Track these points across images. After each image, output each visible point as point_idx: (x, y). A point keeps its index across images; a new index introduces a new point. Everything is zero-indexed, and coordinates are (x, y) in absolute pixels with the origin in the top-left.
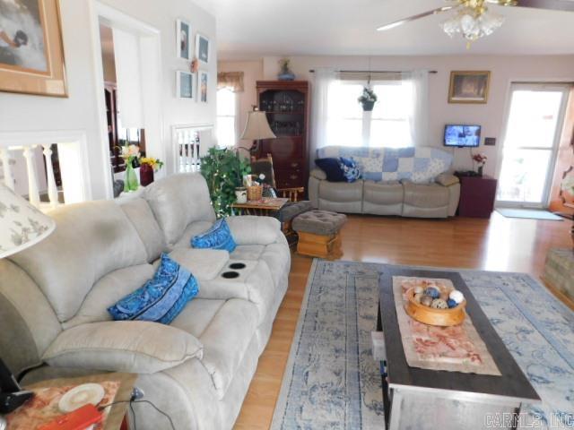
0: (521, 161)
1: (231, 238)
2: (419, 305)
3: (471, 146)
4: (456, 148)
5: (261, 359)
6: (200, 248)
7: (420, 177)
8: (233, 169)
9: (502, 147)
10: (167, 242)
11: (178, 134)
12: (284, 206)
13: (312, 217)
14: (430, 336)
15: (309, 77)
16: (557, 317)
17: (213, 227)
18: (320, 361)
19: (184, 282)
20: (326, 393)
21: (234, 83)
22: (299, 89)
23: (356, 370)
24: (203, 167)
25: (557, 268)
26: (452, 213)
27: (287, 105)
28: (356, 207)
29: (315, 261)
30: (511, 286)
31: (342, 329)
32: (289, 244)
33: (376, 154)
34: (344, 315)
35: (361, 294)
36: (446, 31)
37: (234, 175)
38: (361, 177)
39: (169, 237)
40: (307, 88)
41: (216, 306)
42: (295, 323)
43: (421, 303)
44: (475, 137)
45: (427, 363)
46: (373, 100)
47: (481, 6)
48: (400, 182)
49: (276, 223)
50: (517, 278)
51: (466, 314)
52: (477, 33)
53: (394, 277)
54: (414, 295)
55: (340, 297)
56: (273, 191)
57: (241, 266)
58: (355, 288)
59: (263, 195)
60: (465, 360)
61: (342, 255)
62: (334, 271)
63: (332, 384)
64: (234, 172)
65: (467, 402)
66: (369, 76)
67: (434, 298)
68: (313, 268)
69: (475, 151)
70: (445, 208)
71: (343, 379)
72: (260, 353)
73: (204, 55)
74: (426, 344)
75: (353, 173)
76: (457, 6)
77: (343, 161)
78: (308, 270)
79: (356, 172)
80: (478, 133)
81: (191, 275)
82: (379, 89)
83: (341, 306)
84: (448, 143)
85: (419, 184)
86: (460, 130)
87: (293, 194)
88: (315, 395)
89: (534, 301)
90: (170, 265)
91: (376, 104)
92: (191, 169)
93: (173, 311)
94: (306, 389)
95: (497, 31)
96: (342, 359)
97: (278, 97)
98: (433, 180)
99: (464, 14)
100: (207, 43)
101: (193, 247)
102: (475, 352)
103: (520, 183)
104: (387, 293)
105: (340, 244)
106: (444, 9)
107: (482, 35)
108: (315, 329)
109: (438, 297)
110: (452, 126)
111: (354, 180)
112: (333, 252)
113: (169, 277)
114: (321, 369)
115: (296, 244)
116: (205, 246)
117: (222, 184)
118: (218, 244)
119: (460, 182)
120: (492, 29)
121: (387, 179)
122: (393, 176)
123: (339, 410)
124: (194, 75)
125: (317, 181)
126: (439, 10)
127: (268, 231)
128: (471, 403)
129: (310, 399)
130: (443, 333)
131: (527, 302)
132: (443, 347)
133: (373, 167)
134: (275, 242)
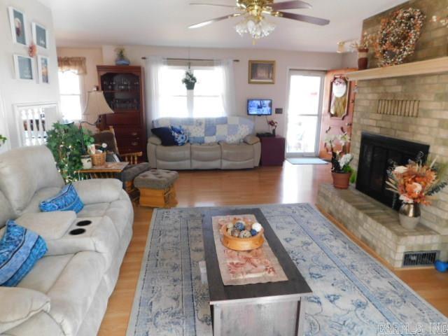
0: (300, 124)
1: (79, 199)
2: (231, 237)
3: (266, 115)
4: (256, 116)
5: (110, 299)
6: (48, 211)
7: (232, 139)
8: (78, 140)
9: (287, 115)
10: (15, 209)
11: (20, 111)
12: (125, 169)
13: (150, 175)
14: (239, 259)
15: (142, 63)
16: (326, 231)
17: (61, 192)
18: (162, 290)
19: (31, 244)
20: (168, 316)
21: (77, 67)
22: (134, 73)
23: (191, 293)
24: (49, 140)
25: (325, 197)
26: (257, 164)
27: (125, 85)
28: (186, 165)
29: (155, 210)
30: (297, 213)
31: (178, 262)
32: (131, 199)
33: (199, 123)
34: (179, 251)
35: (192, 233)
36: (238, 31)
37: (79, 145)
38: (188, 141)
39: (16, 205)
40: (140, 72)
41: (65, 260)
42: (140, 263)
43: (232, 235)
44: (269, 108)
45: (237, 281)
46: (193, 81)
47: (260, 15)
48: (218, 144)
49: (119, 183)
50: (301, 207)
51: (265, 239)
52: (259, 34)
53: (213, 218)
54: (227, 229)
55: (177, 237)
56: (116, 157)
57: (88, 223)
58: (188, 228)
59: (107, 161)
60: (264, 273)
61: (176, 203)
62: (171, 217)
63: (172, 308)
64: (79, 142)
65: (267, 304)
66: (189, 63)
67: (241, 230)
68: (154, 216)
69: (270, 118)
70: (251, 160)
71: (181, 302)
72: (110, 294)
73: (42, 42)
74: (236, 266)
75: (182, 138)
76: (244, 14)
77: (173, 129)
78: (149, 219)
79: (185, 138)
80: (270, 105)
81: (39, 237)
82: (198, 73)
83: (177, 244)
84: (250, 113)
85: (233, 144)
86: (258, 103)
87: (134, 158)
88: (158, 320)
89: (312, 222)
90: (16, 230)
91: (196, 85)
92: (37, 142)
93: (20, 272)
94: (150, 317)
95: (272, 33)
96: (179, 287)
97: (117, 79)
98: (242, 141)
99: (248, 20)
100: (44, 31)
101: (42, 211)
102: (271, 267)
103: (301, 139)
104: (208, 230)
105: (175, 195)
106: (235, 15)
107: (263, 36)
108: (156, 266)
109: (244, 230)
110: (253, 100)
111: (183, 144)
112: (169, 202)
113: (16, 242)
114: (162, 297)
115: (139, 199)
116: (53, 209)
117: (69, 153)
118: (65, 206)
119: (261, 141)
120: (268, 32)
121: (209, 142)
122: (213, 139)
123: (178, 328)
124: (33, 60)
125: (154, 146)
126: (232, 16)
127: (112, 191)
128: (269, 304)
129: (154, 324)
130: (249, 256)
131: (308, 223)
132: (248, 267)
133: (197, 133)
134: (119, 199)
